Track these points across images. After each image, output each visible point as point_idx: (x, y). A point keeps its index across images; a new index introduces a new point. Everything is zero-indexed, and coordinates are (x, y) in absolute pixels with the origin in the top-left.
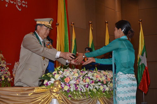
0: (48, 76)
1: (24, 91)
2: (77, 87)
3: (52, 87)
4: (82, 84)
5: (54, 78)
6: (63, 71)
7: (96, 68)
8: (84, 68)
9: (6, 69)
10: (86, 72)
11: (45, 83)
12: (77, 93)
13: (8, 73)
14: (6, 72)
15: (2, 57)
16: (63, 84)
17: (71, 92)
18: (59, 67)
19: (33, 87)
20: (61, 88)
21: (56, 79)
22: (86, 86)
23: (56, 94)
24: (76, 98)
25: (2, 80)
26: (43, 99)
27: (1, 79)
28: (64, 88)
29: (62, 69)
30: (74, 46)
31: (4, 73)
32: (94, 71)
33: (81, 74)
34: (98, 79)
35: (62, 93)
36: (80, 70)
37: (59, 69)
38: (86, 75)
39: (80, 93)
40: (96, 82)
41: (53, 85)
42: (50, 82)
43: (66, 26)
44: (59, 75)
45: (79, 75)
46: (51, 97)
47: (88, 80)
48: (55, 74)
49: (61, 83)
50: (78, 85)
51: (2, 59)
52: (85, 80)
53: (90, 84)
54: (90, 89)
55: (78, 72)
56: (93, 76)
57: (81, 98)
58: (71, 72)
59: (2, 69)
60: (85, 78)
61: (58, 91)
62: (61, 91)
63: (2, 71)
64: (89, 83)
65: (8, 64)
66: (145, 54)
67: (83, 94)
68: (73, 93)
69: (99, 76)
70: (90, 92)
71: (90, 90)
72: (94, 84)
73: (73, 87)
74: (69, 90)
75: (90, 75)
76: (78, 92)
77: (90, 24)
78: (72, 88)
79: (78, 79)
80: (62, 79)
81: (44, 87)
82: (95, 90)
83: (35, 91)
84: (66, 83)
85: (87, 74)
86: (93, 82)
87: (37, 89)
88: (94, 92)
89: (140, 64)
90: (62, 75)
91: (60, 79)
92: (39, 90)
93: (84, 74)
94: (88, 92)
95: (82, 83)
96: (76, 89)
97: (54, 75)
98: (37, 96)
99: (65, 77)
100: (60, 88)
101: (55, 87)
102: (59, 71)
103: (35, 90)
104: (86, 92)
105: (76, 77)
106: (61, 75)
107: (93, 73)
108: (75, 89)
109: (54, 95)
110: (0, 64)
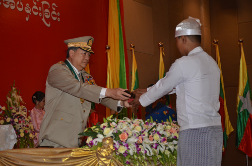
0: (94, 131)
1: (55, 154)
2: (139, 147)
3: (99, 149)
4: (147, 144)
5: (102, 133)
6: (117, 123)
7: (170, 117)
8: (151, 117)
9: (26, 119)
10: (154, 124)
11: (88, 142)
12: (140, 158)
13: (29, 125)
14: (27, 124)
15: (20, 101)
16: (116, 143)
17: (129, 156)
18: (111, 116)
19: (70, 148)
20: (114, 150)
21: (105, 136)
22: (154, 146)
23: (105, 159)
24: (138, 165)
25: (20, 137)
27: (19, 135)
28: (119, 149)
29: (116, 120)
30: (135, 83)
31: (23, 125)
32: (167, 123)
33: (145, 127)
34: (173, 136)
35: (116, 158)
36: (144, 121)
37: (111, 120)
38: (154, 129)
39: (144, 157)
40: (170, 140)
41: (101, 145)
42: (96, 140)
43: (121, 51)
44: (111, 130)
45: (142, 128)
46: (99, 164)
47: (156, 137)
48: (104, 127)
49: (115, 141)
50: (141, 144)
51: (21, 104)
52: (153, 136)
53: (160, 144)
54: (160, 151)
55: (140, 125)
56: (164, 131)
57: (146, 165)
58: (129, 123)
59: (20, 119)
60: (152, 133)
61: (109, 155)
62: (114, 154)
63: (19, 122)
64: (159, 142)
65: (29, 111)
66: (248, 94)
67: (150, 160)
68: (132, 157)
69: (174, 130)
70: (160, 156)
71: (160, 153)
72: (167, 144)
73: (133, 147)
74: (126, 153)
75: (160, 128)
76: (141, 155)
77: (159, 46)
78: (131, 150)
79: (140, 135)
80: (116, 135)
81: (88, 148)
82: (168, 153)
83: (72, 155)
84: (122, 141)
85: (155, 127)
86: (164, 140)
87: (76, 151)
88: (167, 156)
89: (242, 110)
90: (115, 129)
91: (112, 135)
92: (78, 153)
93: (150, 126)
94: (157, 155)
95: (147, 142)
96: (138, 151)
97: (103, 129)
98: (75, 162)
100: (112, 150)
101: (104, 148)
102: (111, 122)
103: (72, 153)
104: (154, 156)
105: (138, 132)
106: (113, 129)
107: (165, 125)
108: (136, 152)
109: (102, 161)
110: (18, 111)
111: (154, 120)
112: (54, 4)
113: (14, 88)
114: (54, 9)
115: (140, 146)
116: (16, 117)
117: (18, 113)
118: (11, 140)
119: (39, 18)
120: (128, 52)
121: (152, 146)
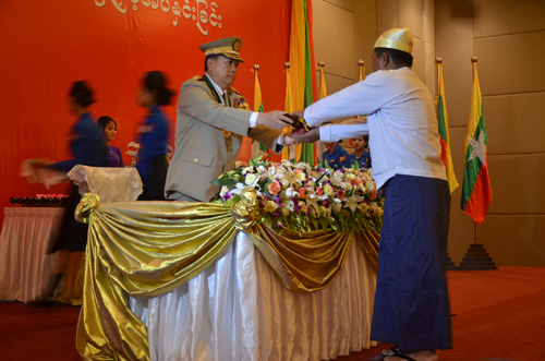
0: (231, 178)
1: (175, 209)
4: (313, 199)
5: (243, 182)
6: (267, 168)
11: (222, 194)
17: (282, 217)
18: (260, 158)
20: (258, 206)
21: (247, 185)
22: (324, 203)
23: (244, 220)
24: (296, 230)
26: (215, 230)
28: (266, 206)
29: (267, 163)
32: (351, 170)
33: (312, 174)
34: (356, 189)
35: (260, 219)
36: (312, 166)
37: (259, 163)
38: (325, 177)
39: (307, 219)
40: (348, 194)
41: (239, 198)
42: (233, 191)
43: (308, 72)
44: (257, 177)
45: (307, 177)
46: (235, 228)
47: (328, 189)
48: (248, 172)
49: (259, 193)
50: (303, 200)
52: (322, 188)
53: (335, 200)
54: (333, 211)
55: (305, 171)
56: (343, 181)
57: (309, 230)
58: (287, 168)
60: (320, 184)
61: (249, 214)
62: (258, 212)
64: (332, 197)
66: (482, 136)
67: (315, 223)
69: (359, 180)
71: (333, 214)
72: (345, 199)
73: (289, 204)
74: (278, 211)
77: (359, 65)
78: (286, 207)
79: (303, 186)
81: (220, 202)
84: (272, 195)
86: (340, 193)
89: (471, 158)
90: (263, 175)
91: (258, 185)
94: (328, 217)
95: (312, 197)
96: (297, 209)
97: (245, 176)
101: (243, 203)
105: (300, 182)
106: (260, 176)
107: (346, 173)
108: (293, 210)
109: (240, 223)
111: (332, 166)
115: (300, 203)
118: (133, 190)
119: (192, 22)
120: (318, 73)
121: (320, 203)
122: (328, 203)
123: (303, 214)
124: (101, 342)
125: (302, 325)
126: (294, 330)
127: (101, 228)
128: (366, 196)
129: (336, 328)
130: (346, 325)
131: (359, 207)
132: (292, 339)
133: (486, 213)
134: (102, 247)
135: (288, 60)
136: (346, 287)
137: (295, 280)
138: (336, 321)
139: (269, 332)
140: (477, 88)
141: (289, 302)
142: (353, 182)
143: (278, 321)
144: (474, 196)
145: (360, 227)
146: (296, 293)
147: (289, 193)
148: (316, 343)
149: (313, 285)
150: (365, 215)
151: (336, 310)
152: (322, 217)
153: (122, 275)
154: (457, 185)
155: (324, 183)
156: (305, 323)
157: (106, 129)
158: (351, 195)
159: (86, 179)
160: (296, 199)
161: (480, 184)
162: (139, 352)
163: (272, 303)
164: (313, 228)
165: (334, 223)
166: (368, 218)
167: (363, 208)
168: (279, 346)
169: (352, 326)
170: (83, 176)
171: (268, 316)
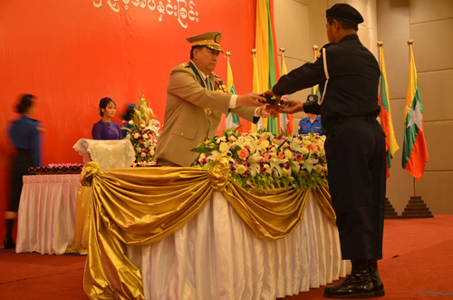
0: (208, 146)
1: (162, 173)
2: (264, 167)
5: (218, 149)
6: (237, 137)
11: (200, 160)
12: (265, 181)
15: (150, 114)
16: (234, 162)
17: (251, 178)
21: (221, 152)
26: (195, 190)
28: (237, 169)
29: (236, 133)
32: (308, 137)
33: (275, 141)
34: (312, 153)
36: (275, 135)
37: (230, 133)
38: (286, 144)
39: (271, 178)
41: (214, 163)
42: (209, 158)
44: (228, 145)
45: (270, 144)
46: (211, 188)
47: (288, 153)
48: (221, 141)
49: (232, 160)
50: (267, 163)
51: (151, 118)
52: (283, 153)
53: (294, 163)
54: (293, 172)
55: (269, 139)
56: (301, 147)
58: (254, 137)
59: (150, 135)
60: (282, 150)
62: (230, 175)
63: (149, 138)
64: (292, 160)
66: (418, 106)
67: (278, 182)
68: (255, 179)
69: (314, 145)
71: (293, 174)
72: (302, 162)
73: (255, 167)
74: (247, 173)
77: (314, 50)
78: (253, 170)
79: (267, 152)
80: (233, 152)
81: (199, 166)
84: (241, 160)
85: (287, 141)
86: (299, 157)
89: (409, 125)
90: (233, 144)
91: (230, 152)
95: (276, 161)
96: (263, 171)
97: (219, 145)
99: (240, 148)
100: (227, 170)
105: (265, 149)
106: (231, 144)
107: (303, 140)
108: (259, 172)
109: (215, 184)
110: (147, 125)
112: (191, 2)
113: (143, 99)
114: (192, 8)
115: (266, 166)
116: (145, 132)
117: (147, 128)
119: (174, 18)
120: (279, 57)
121: (281, 165)
122: (288, 165)
123: (268, 175)
124: (103, 283)
125: (269, 267)
126: (262, 270)
127: (101, 190)
128: (320, 159)
129: (298, 268)
130: (306, 266)
131: (315, 168)
132: (261, 278)
133: (423, 170)
134: (103, 206)
135: (254, 48)
136: (306, 234)
137: (262, 229)
138: (298, 263)
139: (241, 273)
140: (413, 65)
141: (258, 247)
142: (309, 147)
143: (249, 264)
144: (413, 156)
145: (316, 184)
146: (264, 240)
147: (256, 157)
148: (281, 281)
149: (277, 233)
150: (320, 175)
151: (297, 254)
152: (284, 177)
153: (120, 229)
154: (398, 148)
155: (285, 149)
156: (271, 265)
157: (107, 109)
158: (307, 158)
159: (88, 150)
160: (261, 164)
161: (417, 146)
162: (135, 291)
163: (244, 249)
164: (276, 186)
165: (294, 182)
166: (323, 177)
167: (318, 169)
168: (250, 284)
169: (311, 266)
170: (86, 148)
171: (240, 260)
